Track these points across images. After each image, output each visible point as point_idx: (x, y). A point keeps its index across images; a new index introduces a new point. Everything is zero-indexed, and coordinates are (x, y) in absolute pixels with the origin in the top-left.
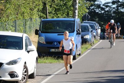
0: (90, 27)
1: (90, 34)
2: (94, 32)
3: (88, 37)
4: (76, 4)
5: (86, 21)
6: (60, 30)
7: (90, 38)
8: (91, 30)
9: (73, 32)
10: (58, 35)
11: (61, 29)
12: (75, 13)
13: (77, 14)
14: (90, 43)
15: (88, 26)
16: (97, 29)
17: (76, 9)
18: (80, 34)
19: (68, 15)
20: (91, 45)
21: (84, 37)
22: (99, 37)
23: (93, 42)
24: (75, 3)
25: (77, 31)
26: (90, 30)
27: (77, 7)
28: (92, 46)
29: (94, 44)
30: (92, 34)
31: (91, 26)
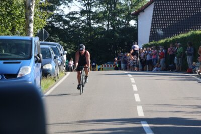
0: (52, 51)
1: (53, 62)
2: (58, 60)
3: (49, 67)
4: (31, 12)
5: (43, 42)
6: (7, 55)
7: (53, 68)
8: (55, 55)
9: (30, 58)
10: (4, 63)
11: (9, 54)
12: (29, 27)
13: (32, 30)
14: (53, 77)
15: (49, 49)
16: (62, 55)
17: (30, 21)
18: (40, 61)
19: (13, 31)
20: (54, 79)
21: (44, 67)
22: (65, 68)
23: (57, 75)
24: (28, 11)
25: (35, 57)
26: (53, 55)
27: (32, 17)
28: (56, 81)
29: (58, 78)
30: (55, 62)
31: (54, 50)
